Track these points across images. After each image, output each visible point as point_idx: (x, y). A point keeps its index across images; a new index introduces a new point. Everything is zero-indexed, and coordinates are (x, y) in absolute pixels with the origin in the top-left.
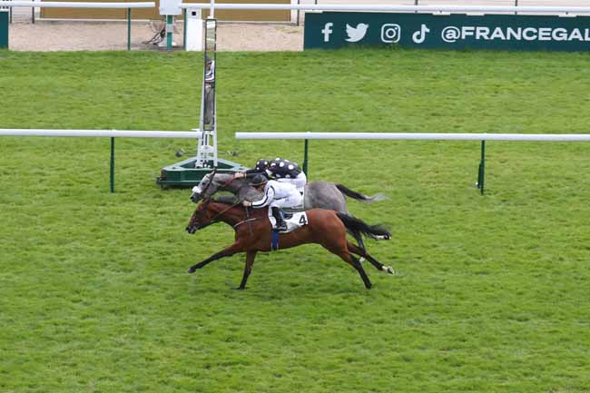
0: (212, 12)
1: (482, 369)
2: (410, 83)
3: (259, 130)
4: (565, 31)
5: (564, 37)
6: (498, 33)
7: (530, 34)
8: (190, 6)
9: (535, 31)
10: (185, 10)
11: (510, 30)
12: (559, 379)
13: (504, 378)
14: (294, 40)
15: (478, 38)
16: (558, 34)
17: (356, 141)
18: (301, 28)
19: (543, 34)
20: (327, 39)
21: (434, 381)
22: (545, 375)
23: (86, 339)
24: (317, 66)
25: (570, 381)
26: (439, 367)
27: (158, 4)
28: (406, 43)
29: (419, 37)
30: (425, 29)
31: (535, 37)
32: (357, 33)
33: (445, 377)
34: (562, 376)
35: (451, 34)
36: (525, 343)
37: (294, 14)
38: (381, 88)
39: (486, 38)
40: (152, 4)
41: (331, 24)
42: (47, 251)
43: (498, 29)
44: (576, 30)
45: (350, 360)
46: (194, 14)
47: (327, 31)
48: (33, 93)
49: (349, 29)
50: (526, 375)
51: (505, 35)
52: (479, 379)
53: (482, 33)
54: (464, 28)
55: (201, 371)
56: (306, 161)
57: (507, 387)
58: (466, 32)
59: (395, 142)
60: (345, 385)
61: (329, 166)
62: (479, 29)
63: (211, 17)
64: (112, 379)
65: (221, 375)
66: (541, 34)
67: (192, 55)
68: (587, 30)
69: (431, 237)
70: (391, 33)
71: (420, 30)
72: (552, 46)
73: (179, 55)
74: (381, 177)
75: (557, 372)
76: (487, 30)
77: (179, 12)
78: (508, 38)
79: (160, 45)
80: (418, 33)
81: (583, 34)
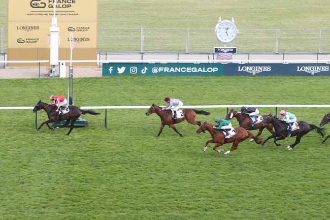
0: (71, 64)
1: (173, 190)
2: (141, 88)
3: (88, 106)
4: (196, 68)
5: (196, 71)
6: (172, 70)
7: (183, 70)
8: (61, 62)
9: (185, 68)
10: (59, 63)
11: (176, 68)
12: (201, 194)
13: (181, 194)
14: (99, 73)
15: (165, 71)
16: (193, 70)
17: (123, 109)
18: (101, 69)
19: (188, 70)
20: (111, 73)
21: (156, 195)
22: (197, 192)
23: (30, 182)
24: (108, 82)
25: (205, 195)
26: (158, 190)
27: (49, 61)
28: (139, 73)
29: (144, 71)
30: (146, 68)
31: (185, 71)
32: (121, 70)
33: (160, 194)
34: (202, 192)
35: (155, 70)
36: (188, 181)
37: (98, 64)
38: (131, 90)
39: (168, 71)
40: (48, 61)
41: (112, 67)
42: (14, 151)
43: (172, 68)
44: (200, 68)
45: (126, 188)
46: (63, 64)
47: (111, 70)
48: (6, 94)
49: (119, 69)
50: (189, 192)
51: (175, 70)
52: (172, 194)
53: (166, 69)
54: (160, 68)
55: (72, 193)
56: (106, 117)
57: (183, 197)
58: (160, 69)
59: (137, 109)
60: (125, 197)
61: (114, 118)
62: (165, 68)
63: (71, 65)
64: (40, 197)
65: (80, 195)
66: (187, 70)
67: (62, 79)
68: (204, 68)
69: (152, 143)
70: (134, 70)
71: (144, 69)
72: (192, 74)
73: (58, 79)
74: (133, 122)
75: (201, 191)
76: (168, 68)
77: (58, 64)
78: (176, 71)
79: (50, 75)
80: (143, 70)
81: (202, 69)
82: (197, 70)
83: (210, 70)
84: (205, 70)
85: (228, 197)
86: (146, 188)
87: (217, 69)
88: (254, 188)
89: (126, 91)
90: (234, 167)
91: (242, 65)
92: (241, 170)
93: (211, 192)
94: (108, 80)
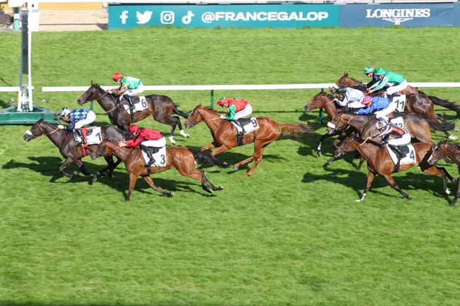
5: (286, 18)
6: (240, 16)
7: (262, 16)
9: (265, 14)
20: (124, 22)
29: (187, 20)
30: (190, 14)
32: (144, 17)
35: (208, 17)
39: (232, 19)
41: (127, 12)
46: (33, 6)
47: (124, 17)
53: (229, 16)
62: (227, 13)
68: (301, 14)
71: (187, 15)
76: (233, 14)
77: (23, 5)
80: (185, 17)
81: (298, 15)
82: (289, 16)
83: (312, 16)
84: (303, 17)
85: (293, 257)
86: (141, 239)
87: (326, 15)
88: (346, 241)
89: (146, 57)
90: (316, 201)
91: (374, 7)
92: (331, 206)
93: (261, 249)
94: (117, 36)
